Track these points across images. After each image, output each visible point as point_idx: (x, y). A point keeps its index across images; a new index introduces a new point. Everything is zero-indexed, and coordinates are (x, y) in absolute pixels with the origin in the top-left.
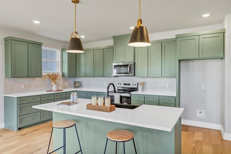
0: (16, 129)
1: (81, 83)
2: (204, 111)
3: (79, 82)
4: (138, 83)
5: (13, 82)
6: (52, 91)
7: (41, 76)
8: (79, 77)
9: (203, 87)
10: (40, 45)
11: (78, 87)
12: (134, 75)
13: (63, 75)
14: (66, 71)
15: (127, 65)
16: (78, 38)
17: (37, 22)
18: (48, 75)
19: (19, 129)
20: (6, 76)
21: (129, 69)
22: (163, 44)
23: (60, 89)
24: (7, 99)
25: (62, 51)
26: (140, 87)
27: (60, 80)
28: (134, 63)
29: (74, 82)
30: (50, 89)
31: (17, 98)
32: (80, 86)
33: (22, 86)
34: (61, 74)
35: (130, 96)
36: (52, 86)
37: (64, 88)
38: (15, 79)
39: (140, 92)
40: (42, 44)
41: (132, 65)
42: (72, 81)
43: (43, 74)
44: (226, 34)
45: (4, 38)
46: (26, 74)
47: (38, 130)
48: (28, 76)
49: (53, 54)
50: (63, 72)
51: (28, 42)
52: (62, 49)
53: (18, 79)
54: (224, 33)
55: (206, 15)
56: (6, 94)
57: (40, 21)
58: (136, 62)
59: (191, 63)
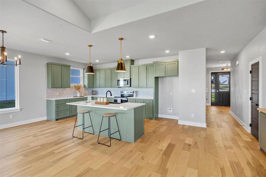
0: (54, 119)
1: (97, 91)
2: (172, 108)
3: (95, 91)
4: (133, 92)
5: (52, 91)
6: (77, 97)
7: (70, 87)
8: (95, 88)
9: (171, 93)
10: (69, 66)
11: (95, 94)
12: (130, 86)
13: (85, 86)
14: (86, 83)
15: (126, 80)
16: (92, 66)
17: (68, 54)
18: (74, 86)
19: (57, 120)
20: (48, 87)
21: (127, 82)
22: (147, 67)
23: (82, 96)
24: (48, 101)
25: (84, 70)
26: (134, 94)
27: (82, 89)
28: (130, 79)
29: (92, 91)
30: (76, 96)
31: (55, 100)
32: (96, 94)
33: (58, 94)
34: (83, 86)
35: (127, 100)
36: (77, 93)
37: (85, 95)
38: (54, 89)
39: (134, 97)
40: (70, 66)
41: (129, 80)
42: (90, 90)
43: (71, 86)
44: (179, 62)
45: (47, 63)
46: (60, 86)
47: (68, 120)
48: (62, 87)
49: (77, 72)
50: (85, 84)
51: (62, 66)
52: (84, 69)
53: (55, 89)
54: (178, 62)
55: (167, 52)
56: (48, 98)
57: (69, 53)
58: (131, 78)
59: (165, 79)
